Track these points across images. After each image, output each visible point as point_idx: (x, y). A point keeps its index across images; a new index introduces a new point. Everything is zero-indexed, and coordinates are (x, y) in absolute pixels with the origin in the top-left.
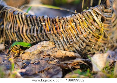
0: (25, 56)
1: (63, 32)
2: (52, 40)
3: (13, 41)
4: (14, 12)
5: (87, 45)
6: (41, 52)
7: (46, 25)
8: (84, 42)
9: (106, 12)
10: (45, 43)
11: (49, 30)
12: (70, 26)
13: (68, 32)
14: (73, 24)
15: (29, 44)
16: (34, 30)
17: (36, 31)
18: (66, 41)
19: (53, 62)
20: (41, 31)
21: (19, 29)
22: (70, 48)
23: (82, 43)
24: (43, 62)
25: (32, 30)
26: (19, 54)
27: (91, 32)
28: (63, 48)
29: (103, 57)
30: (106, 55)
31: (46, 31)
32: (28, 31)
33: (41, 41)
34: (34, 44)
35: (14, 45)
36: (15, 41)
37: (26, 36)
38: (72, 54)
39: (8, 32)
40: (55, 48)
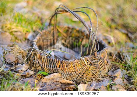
0: (44, 80)
1: (66, 69)
2: (60, 73)
3: (39, 71)
4: (41, 54)
5: (81, 78)
6: (53, 79)
7: (58, 64)
8: (79, 75)
9: (94, 60)
10: (56, 74)
11: (59, 67)
12: (71, 66)
13: (70, 70)
14: (72, 65)
15: (48, 74)
16: (51, 65)
17: (52, 67)
18: (68, 74)
19: (58, 86)
20: (54, 67)
21: (43, 64)
22: (71, 78)
23: (78, 76)
24: (53, 85)
25: (50, 66)
26: (41, 79)
27: (83, 70)
28: (66, 78)
29: (85, 86)
30: (86, 85)
31: (57, 67)
32: (48, 66)
33: (54, 73)
34: (50, 74)
35: (39, 73)
36: (40, 70)
37: (46, 69)
38: (71, 82)
39: (37, 65)
40: (61, 77)
